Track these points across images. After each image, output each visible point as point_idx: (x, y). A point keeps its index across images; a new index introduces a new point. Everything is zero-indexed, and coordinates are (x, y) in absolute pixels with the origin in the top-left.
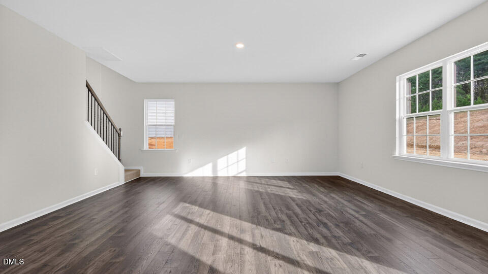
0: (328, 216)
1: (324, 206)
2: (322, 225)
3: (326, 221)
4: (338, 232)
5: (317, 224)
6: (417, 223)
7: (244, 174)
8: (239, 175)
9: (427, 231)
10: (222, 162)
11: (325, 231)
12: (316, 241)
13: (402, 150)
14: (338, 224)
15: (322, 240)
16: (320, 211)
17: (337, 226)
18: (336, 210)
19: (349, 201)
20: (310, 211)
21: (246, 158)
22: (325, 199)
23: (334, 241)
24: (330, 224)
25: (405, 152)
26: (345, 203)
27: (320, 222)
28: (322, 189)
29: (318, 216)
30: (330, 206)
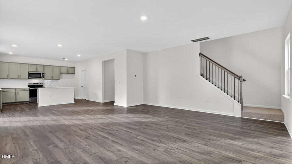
0: (80, 136)
2: (83, 129)
3: (81, 132)
5: (86, 129)
14: (75, 133)
15: (82, 125)
20: (93, 136)
24: (79, 131)
29: (87, 134)
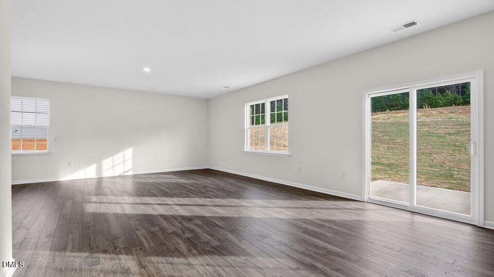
0: (211, 188)
1: (207, 184)
4: (219, 193)
6: (255, 185)
7: (131, 173)
8: (126, 174)
9: (258, 187)
10: (107, 163)
11: (212, 194)
12: (210, 198)
13: (248, 148)
15: (212, 197)
16: (206, 187)
17: (218, 191)
18: (214, 185)
19: (220, 181)
20: (200, 187)
21: (133, 158)
22: (206, 181)
23: (218, 196)
24: (214, 191)
25: (249, 149)
26: (219, 182)
27: (207, 191)
28: (201, 177)
30: (210, 184)
